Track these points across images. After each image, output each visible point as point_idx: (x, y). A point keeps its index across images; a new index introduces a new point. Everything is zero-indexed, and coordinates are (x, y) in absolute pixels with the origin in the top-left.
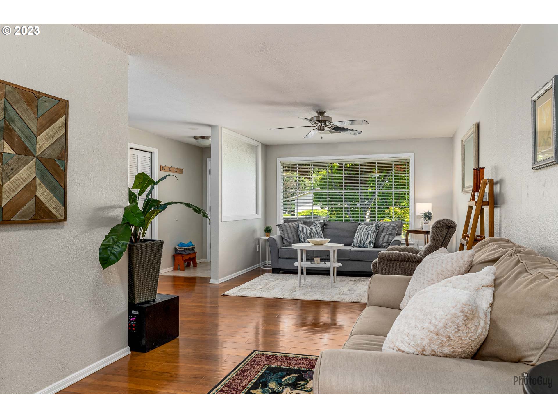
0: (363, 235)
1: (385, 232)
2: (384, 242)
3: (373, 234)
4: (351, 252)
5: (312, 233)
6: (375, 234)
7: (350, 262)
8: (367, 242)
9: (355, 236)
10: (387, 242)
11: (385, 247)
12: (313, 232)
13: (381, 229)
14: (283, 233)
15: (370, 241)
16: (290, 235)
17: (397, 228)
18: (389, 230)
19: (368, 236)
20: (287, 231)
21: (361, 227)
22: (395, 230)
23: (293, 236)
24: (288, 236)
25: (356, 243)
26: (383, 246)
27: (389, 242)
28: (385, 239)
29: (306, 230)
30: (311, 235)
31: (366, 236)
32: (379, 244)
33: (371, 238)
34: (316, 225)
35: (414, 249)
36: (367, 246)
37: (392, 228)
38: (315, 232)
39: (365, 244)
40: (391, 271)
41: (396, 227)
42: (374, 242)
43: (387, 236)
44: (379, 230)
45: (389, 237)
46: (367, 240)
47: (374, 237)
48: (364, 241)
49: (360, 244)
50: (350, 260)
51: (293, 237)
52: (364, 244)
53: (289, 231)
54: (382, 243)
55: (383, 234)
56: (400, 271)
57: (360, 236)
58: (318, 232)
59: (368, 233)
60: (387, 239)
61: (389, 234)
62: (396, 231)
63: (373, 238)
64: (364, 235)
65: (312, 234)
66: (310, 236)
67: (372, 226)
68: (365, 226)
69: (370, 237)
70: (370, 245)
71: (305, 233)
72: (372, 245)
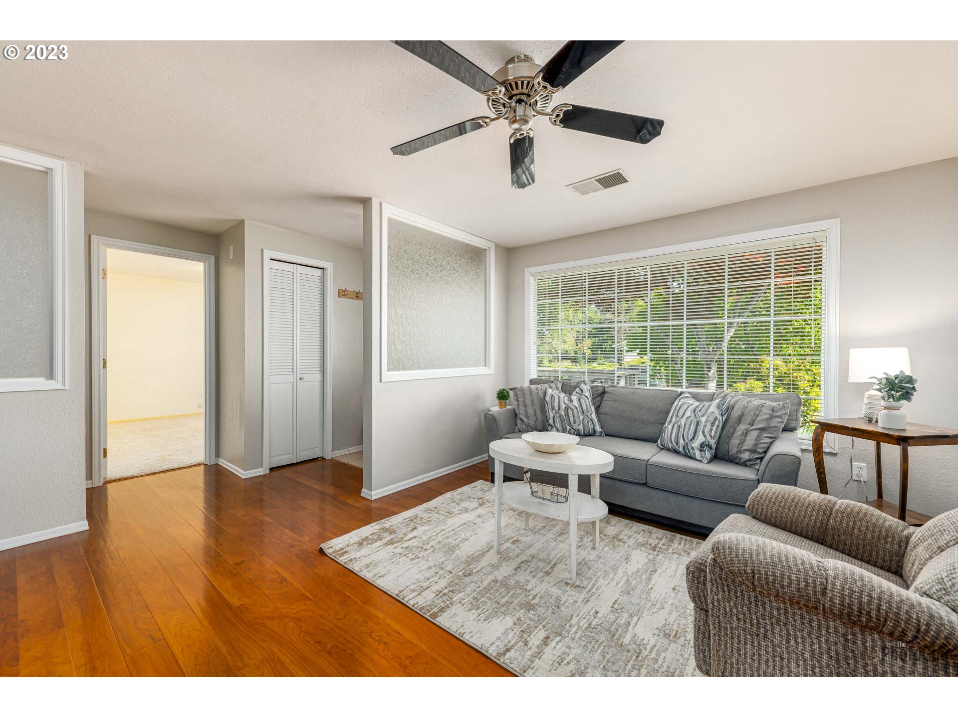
0: (685, 425)
1: (748, 422)
2: (744, 448)
3: (713, 425)
4: (648, 467)
5: (571, 408)
6: (718, 426)
7: (644, 490)
8: (693, 445)
9: (666, 424)
10: (753, 451)
11: (748, 463)
12: (573, 407)
13: (736, 413)
14: (518, 405)
15: (703, 443)
16: (530, 411)
17: (786, 414)
18: (759, 418)
19: (696, 429)
20: (524, 402)
21: (680, 404)
22: (780, 420)
23: (535, 411)
24: (526, 411)
25: (666, 442)
26: (742, 461)
27: (761, 451)
28: (747, 442)
29: (559, 402)
30: (568, 414)
31: (693, 428)
32: (730, 453)
33: (705, 436)
34: (580, 392)
35: (874, 521)
36: (694, 454)
37: (770, 412)
38: (576, 408)
39: (690, 448)
40: (769, 634)
41: (784, 412)
42: (714, 446)
43: (753, 435)
44: (729, 416)
45: (758, 438)
46: (693, 438)
47: (716, 432)
48: (686, 440)
49: (675, 445)
50: (645, 484)
51: (535, 415)
52: (686, 448)
53: (528, 402)
54: (737, 452)
55: (742, 427)
56: (821, 653)
57: (676, 426)
58: (584, 407)
59: (698, 423)
60: (753, 442)
61: (761, 429)
62: (782, 422)
63: (711, 436)
64: (687, 426)
65: (570, 411)
66: (565, 415)
67: (710, 406)
68: (691, 401)
69: (703, 432)
70: (703, 453)
71: (557, 409)
72: (708, 455)
